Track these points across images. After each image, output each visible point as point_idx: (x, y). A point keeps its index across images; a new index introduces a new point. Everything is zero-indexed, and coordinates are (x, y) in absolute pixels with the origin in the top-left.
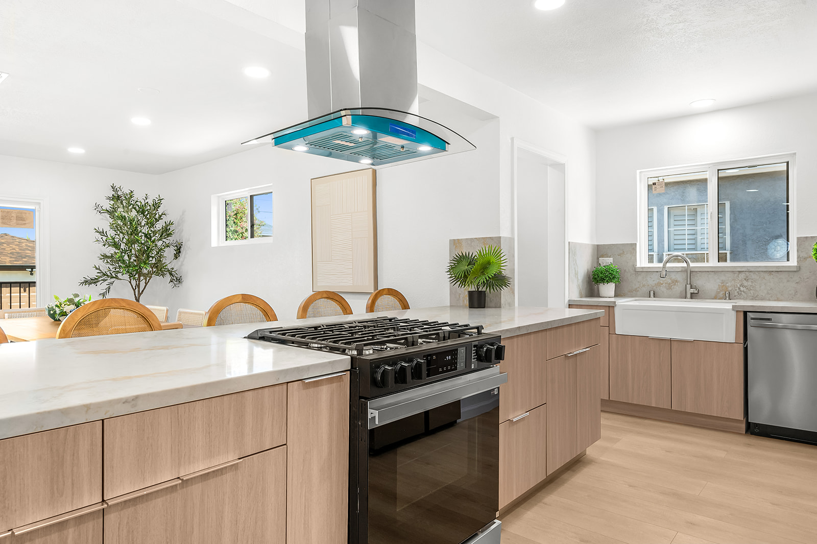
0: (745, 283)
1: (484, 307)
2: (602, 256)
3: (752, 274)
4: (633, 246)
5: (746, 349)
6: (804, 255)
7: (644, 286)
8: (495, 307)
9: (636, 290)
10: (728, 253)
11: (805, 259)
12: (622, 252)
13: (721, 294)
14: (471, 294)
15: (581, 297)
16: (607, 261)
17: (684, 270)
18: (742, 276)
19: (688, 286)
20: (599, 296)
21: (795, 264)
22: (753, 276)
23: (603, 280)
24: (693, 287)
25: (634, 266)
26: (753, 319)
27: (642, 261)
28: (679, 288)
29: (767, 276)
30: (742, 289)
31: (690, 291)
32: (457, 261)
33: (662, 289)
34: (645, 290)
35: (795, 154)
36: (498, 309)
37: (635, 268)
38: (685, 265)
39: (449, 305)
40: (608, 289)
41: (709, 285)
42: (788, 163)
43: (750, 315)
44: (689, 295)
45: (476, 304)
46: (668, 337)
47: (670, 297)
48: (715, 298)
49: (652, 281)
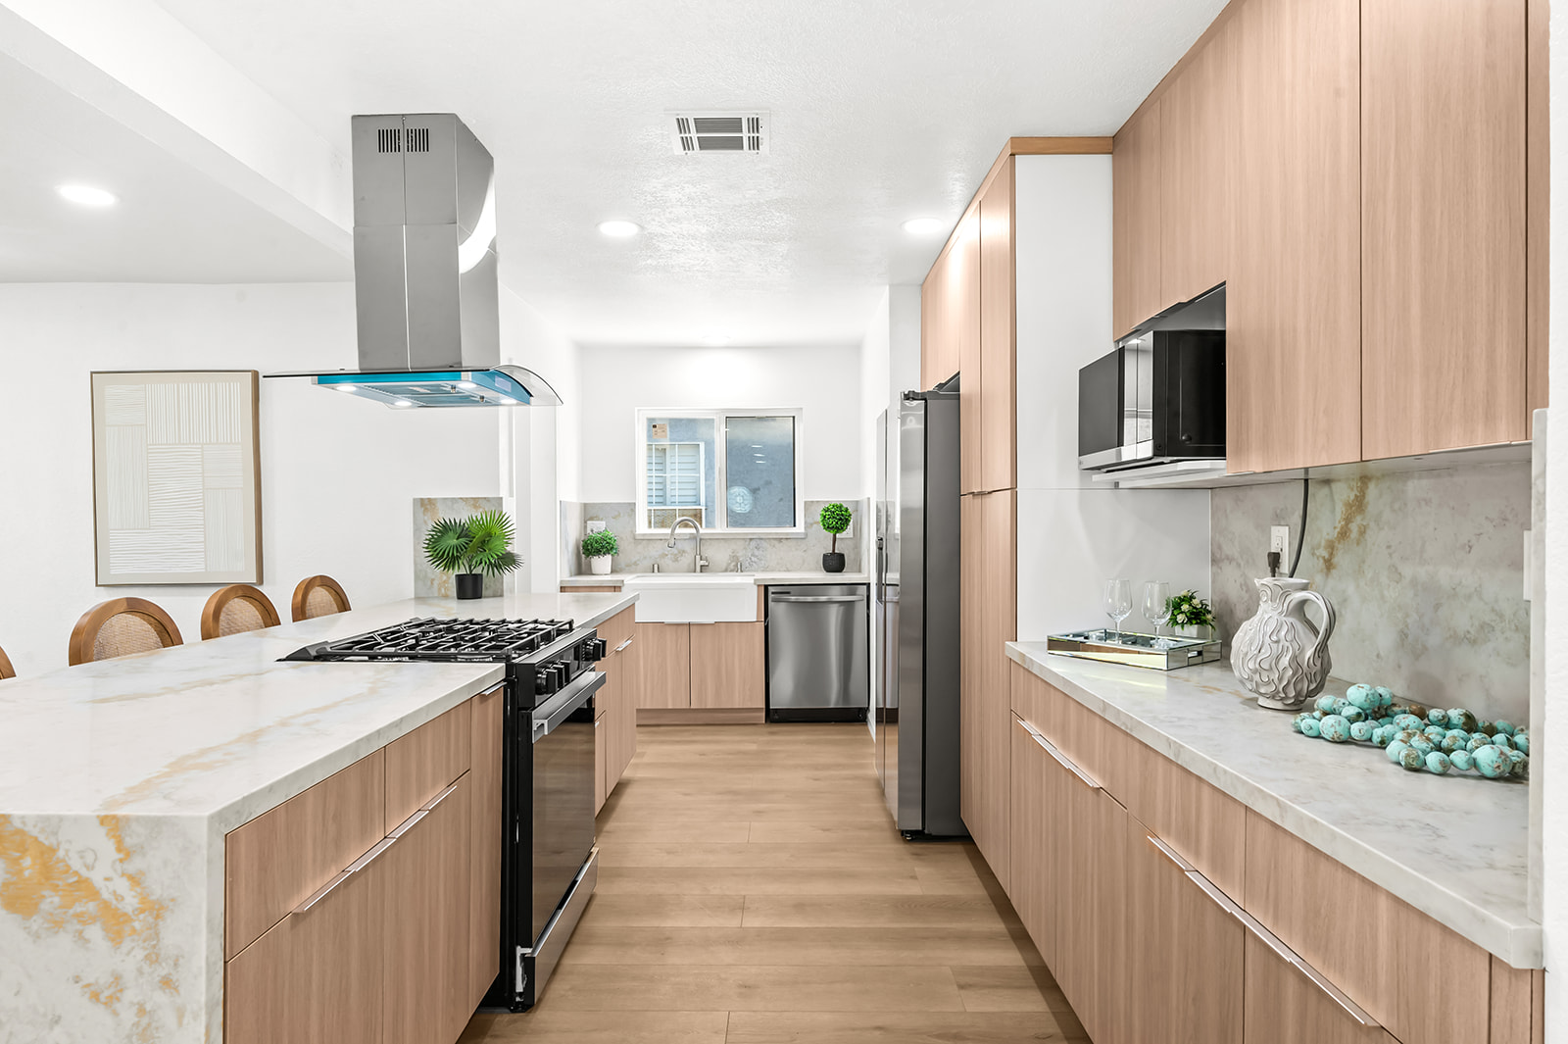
0: (756, 553)
1: (480, 598)
2: (591, 519)
3: (763, 541)
4: (632, 507)
5: (766, 628)
6: (810, 520)
7: (645, 558)
8: (494, 596)
9: (635, 564)
10: (703, 508)
11: (812, 524)
12: (616, 513)
13: (732, 567)
14: (460, 579)
15: (571, 576)
16: (598, 527)
17: (693, 537)
18: (753, 543)
19: (698, 557)
20: (590, 573)
21: (802, 530)
22: (764, 544)
23: (598, 552)
24: (703, 557)
25: (633, 532)
26: (773, 593)
27: (642, 527)
28: (687, 560)
29: (776, 543)
30: (753, 559)
31: (700, 563)
32: (440, 532)
33: (667, 562)
34: (648, 563)
35: (801, 409)
36: (499, 599)
37: (634, 535)
38: (693, 531)
39: (413, 596)
40: (602, 564)
41: (719, 555)
42: (794, 417)
43: (771, 590)
44: (698, 569)
45: (469, 592)
46: (687, 621)
47: (677, 571)
48: (726, 570)
49: (655, 551)
